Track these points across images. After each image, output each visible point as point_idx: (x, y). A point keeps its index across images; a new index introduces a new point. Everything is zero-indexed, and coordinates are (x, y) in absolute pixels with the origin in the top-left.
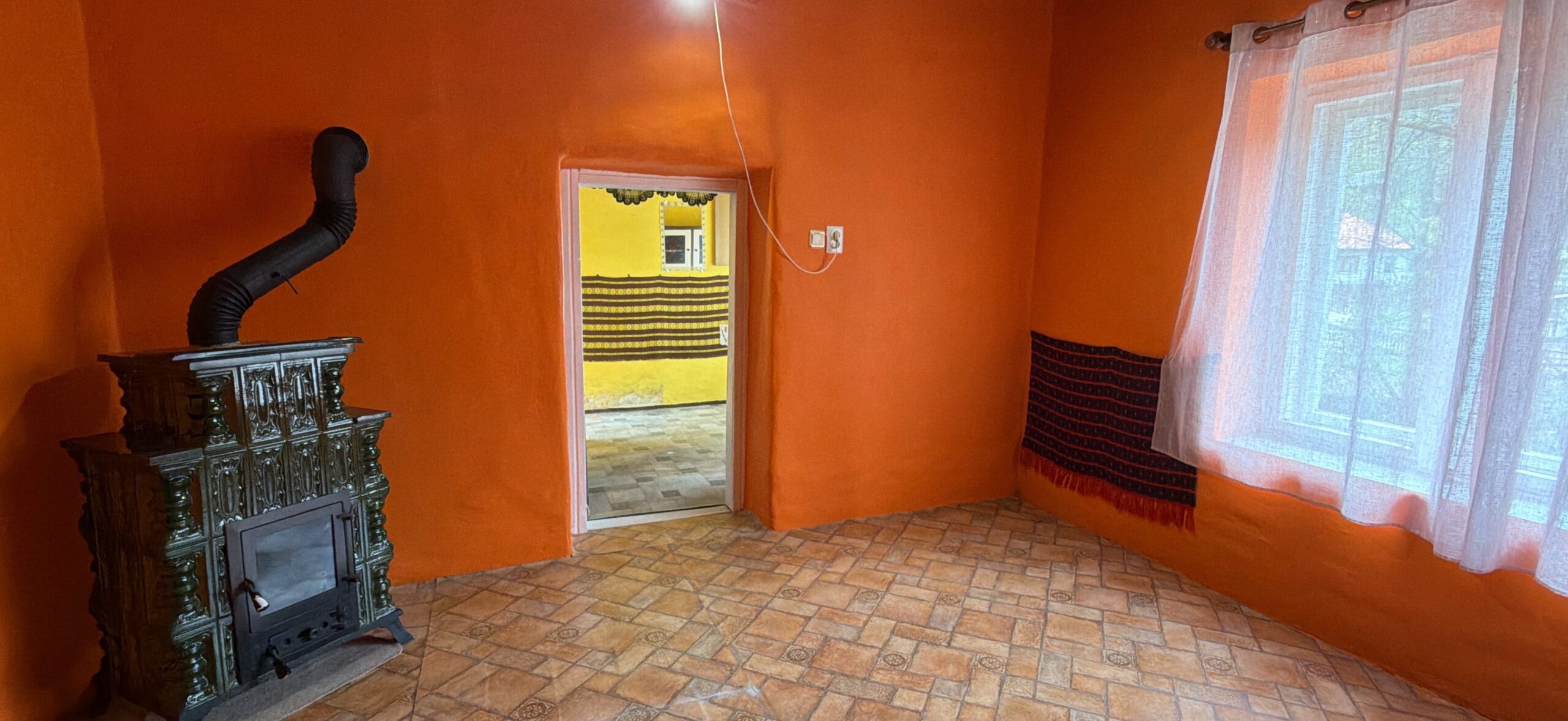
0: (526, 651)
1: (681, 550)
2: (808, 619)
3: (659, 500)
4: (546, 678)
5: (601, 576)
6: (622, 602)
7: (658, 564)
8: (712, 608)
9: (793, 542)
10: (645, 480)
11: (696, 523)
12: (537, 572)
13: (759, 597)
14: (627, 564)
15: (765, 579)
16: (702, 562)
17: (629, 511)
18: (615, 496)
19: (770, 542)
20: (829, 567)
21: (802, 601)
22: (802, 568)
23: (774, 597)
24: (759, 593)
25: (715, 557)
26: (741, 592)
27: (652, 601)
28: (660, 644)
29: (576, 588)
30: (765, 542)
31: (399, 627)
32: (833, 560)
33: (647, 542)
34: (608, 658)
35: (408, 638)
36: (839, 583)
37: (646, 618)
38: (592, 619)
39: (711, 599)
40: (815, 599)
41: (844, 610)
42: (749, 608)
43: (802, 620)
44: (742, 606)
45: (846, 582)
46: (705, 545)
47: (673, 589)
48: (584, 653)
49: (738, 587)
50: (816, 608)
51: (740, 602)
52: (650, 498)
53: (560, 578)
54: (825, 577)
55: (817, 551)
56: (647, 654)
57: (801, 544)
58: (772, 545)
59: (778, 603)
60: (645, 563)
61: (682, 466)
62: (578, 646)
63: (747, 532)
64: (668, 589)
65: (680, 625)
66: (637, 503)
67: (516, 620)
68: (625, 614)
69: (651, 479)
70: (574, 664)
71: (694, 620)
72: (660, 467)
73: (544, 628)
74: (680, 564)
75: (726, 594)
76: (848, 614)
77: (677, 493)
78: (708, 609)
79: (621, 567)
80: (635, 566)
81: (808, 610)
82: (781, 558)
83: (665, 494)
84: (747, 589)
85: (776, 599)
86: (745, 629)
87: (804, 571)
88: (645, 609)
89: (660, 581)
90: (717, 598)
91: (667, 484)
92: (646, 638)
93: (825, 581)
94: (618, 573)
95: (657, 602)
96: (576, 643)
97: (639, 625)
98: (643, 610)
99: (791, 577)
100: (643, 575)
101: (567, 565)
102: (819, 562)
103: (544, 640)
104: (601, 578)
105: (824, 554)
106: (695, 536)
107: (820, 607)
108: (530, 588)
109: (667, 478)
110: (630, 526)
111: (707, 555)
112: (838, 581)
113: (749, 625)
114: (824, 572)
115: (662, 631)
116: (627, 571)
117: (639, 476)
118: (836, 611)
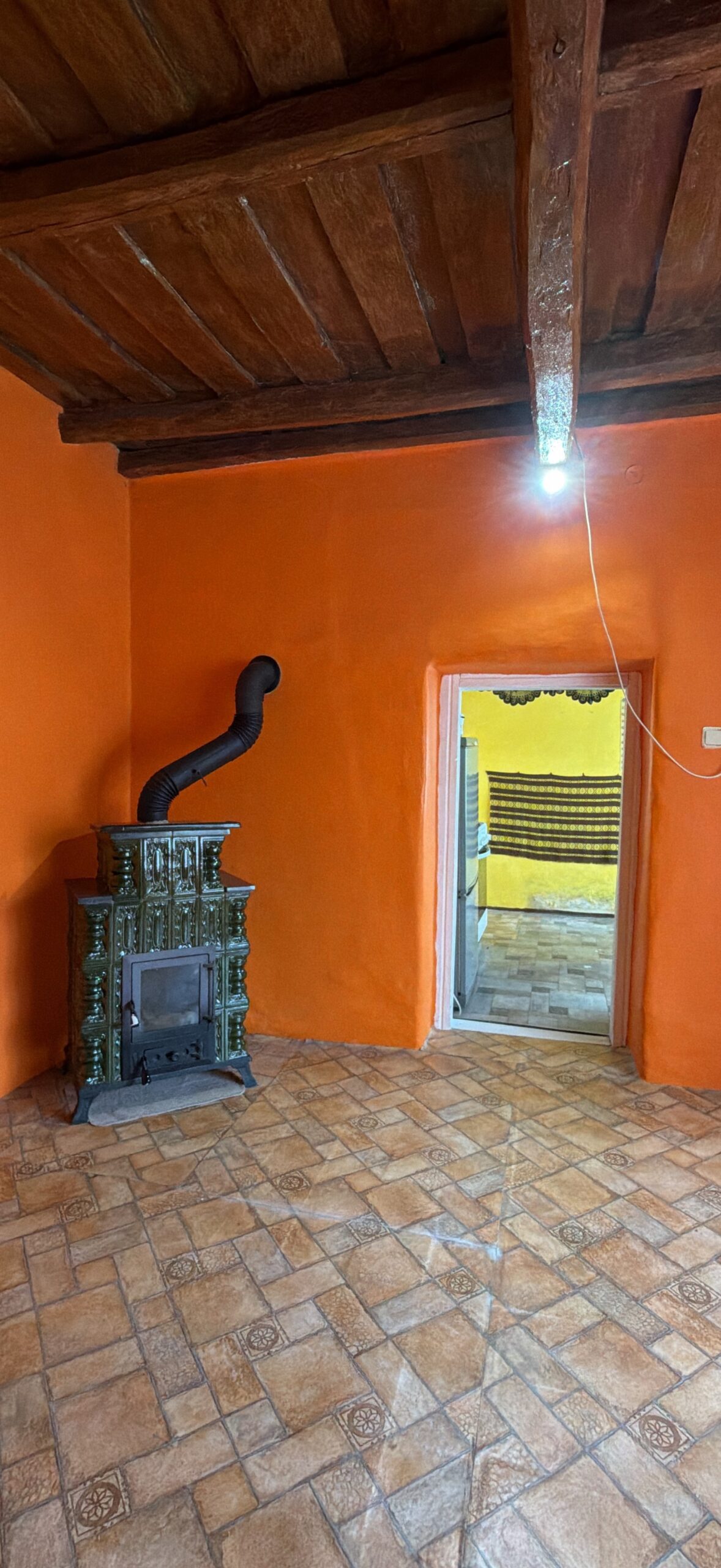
0: (325, 1126)
1: (527, 1074)
2: (615, 1196)
3: (542, 1015)
4: (322, 1157)
5: (434, 1076)
6: (434, 1108)
7: (495, 1080)
8: (516, 1146)
9: (662, 1100)
10: (541, 990)
11: (563, 1047)
12: (384, 1055)
13: (576, 1151)
14: (464, 1072)
15: (597, 1133)
16: (541, 1092)
17: (504, 1019)
18: (500, 1000)
19: (635, 1093)
20: (688, 1144)
21: (621, 1173)
22: (652, 1133)
23: (592, 1157)
24: (578, 1147)
25: (558, 1091)
26: (560, 1139)
27: (462, 1117)
28: (438, 1163)
29: (404, 1082)
30: (627, 1090)
31: (248, 1072)
32: (699, 1138)
33: (498, 1055)
34: (384, 1159)
35: (252, 1083)
36: (686, 1169)
37: (443, 1133)
38: (397, 1115)
39: (523, 1135)
40: (641, 1177)
41: (670, 1204)
42: (556, 1159)
43: (607, 1196)
44: (551, 1155)
45: (697, 1170)
46: (556, 1076)
47: (491, 1112)
48: (369, 1146)
49: (560, 1132)
50: (635, 1187)
51: (550, 1150)
52: (534, 1010)
53: (398, 1067)
54: (672, 1156)
55: (688, 1121)
56: (420, 1168)
57: (671, 1106)
58: (633, 1096)
59: (594, 1166)
60: (482, 1076)
61: (590, 984)
62: (367, 1138)
63: (614, 1073)
64: (485, 1110)
65: (470, 1151)
66: (516, 1012)
67: (337, 1095)
68: (427, 1121)
69: (548, 990)
70: (352, 1154)
71: (489, 1151)
72: (566, 980)
73: (356, 1110)
74: (515, 1088)
75: (543, 1136)
76: (671, 1210)
77: (565, 1011)
78: (510, 1144)
79: (457, 1073)
80: (470, 1076)
81: (622, 1186)
82: (634, 1114)
83: (552, 1010)
84: (569, 1137)
85: (594, 1161)
86: (533, 1181)
87: (653, 1138)
88: (450, 1123)
89: (483, 1099)
90: (528, 1136)
91: (561, 999)
92: (430, 1154)
93: (669, 1160)
94: (451, 1079)
95: (467, 1119)
96: (368, 1134)
97: (435, 1138)
98: (447, 1123)
99: (630, 1140)
100: (474, 1088)
101: (412, 1057)
102: (680, 1134)
103: (347, 1122)
104: (432, 1079)
105: (691, 1127)
106: (551, 1063)
107: (641, 1187)
108: (368, 1069)
109: (565, 994)
110: (494, 1035)
111: (551, 1086)
112: (687, 1165)
113: (541, 1179)
114: (678, 1148)
115: (450, 1149)
116: (462, 1080)
117: (539, 985)
118: (656, 1200)
